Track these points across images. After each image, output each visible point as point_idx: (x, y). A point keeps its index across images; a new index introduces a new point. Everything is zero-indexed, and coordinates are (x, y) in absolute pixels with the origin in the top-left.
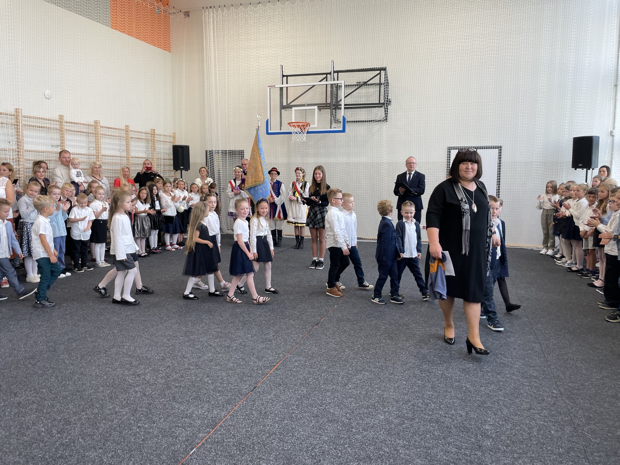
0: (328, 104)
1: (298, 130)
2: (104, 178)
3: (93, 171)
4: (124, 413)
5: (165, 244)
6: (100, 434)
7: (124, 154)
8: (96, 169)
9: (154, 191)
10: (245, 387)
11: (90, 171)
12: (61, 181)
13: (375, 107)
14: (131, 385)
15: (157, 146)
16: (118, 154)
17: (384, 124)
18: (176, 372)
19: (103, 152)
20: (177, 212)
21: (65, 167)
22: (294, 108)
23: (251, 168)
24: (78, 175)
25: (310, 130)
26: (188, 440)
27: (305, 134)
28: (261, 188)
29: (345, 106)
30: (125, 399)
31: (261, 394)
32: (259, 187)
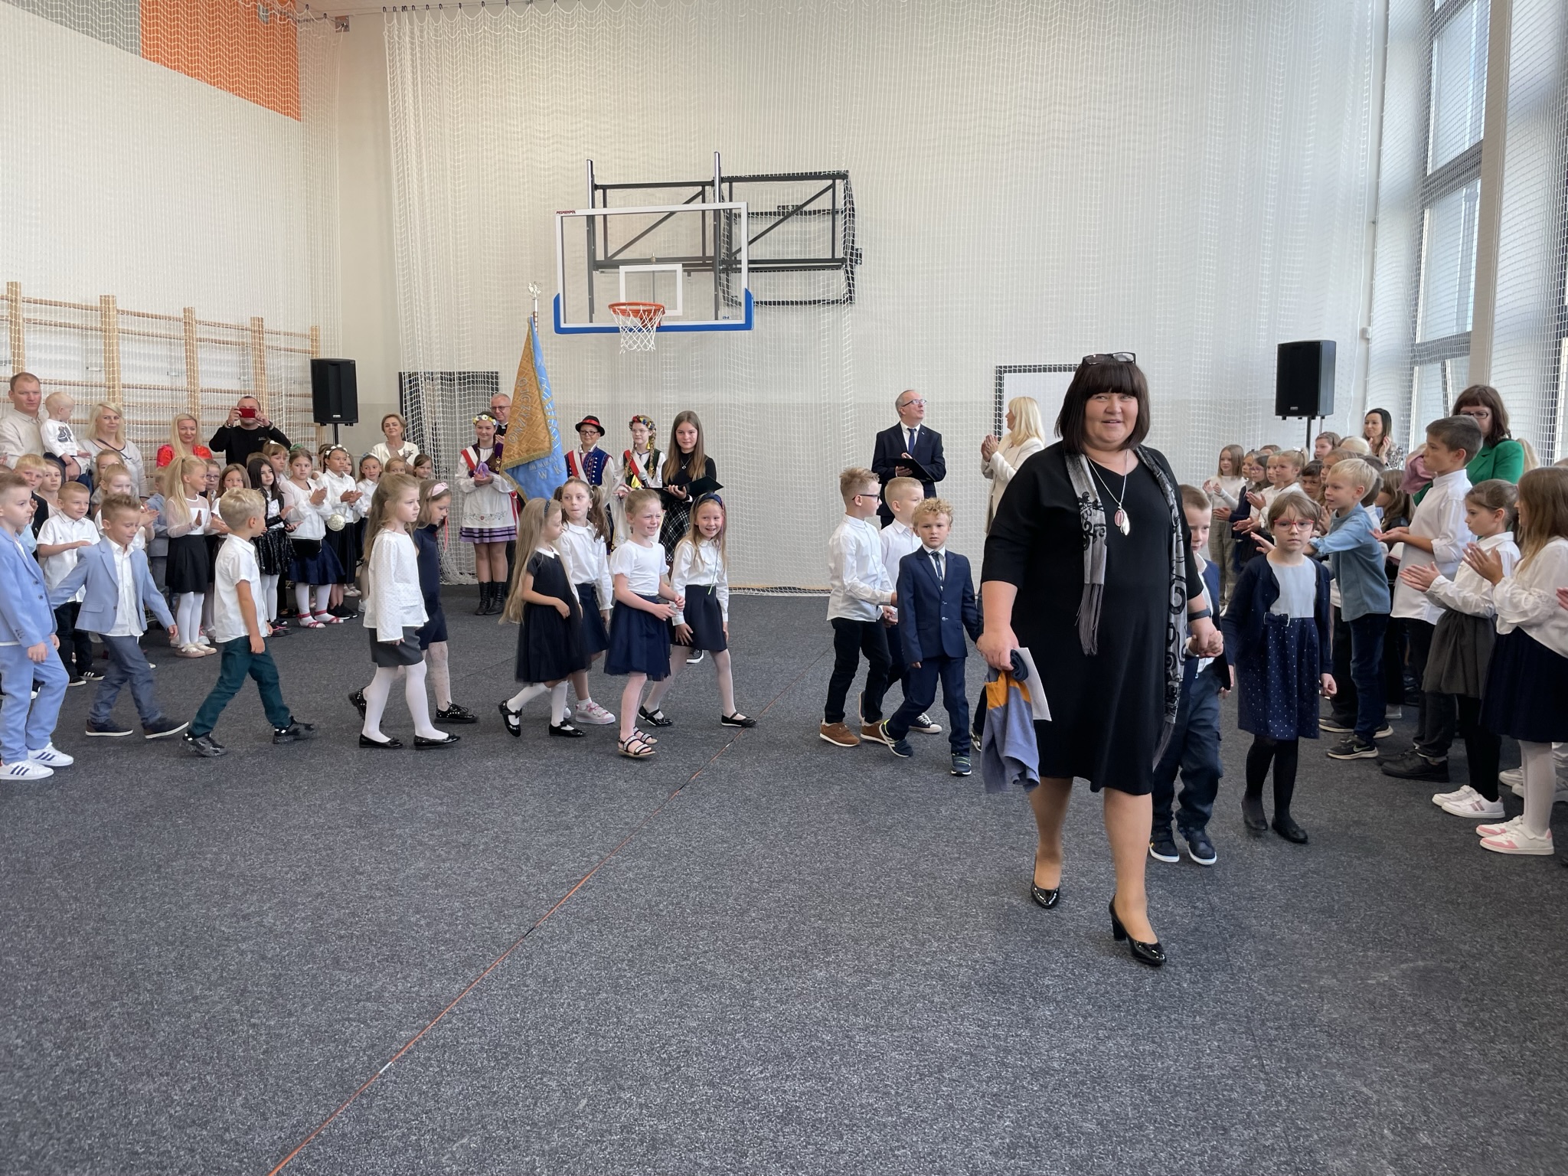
0: (710, 258)
1: (633, 321)
2: (130, 444)
3: (99, 427)
4: (216, 998)
5: (297, 611)
6: (160, 1045)
7: (182, 382)
8: (107, 422)
9: (263, 477)
10: (507, 931)
11: (92, 426)
12: (17, 453)
13: (823, 268)
14: (227, 939)
15: (270, 360)
16: (165, 381)
17: (845, 309)
18: (338, 906)
19: (126, 378)
20: (327, 529)
21: (27, 417)
22: (623, 269)
23: (516, 416)
24: (63, 437)
25: (664, 323)
26: (373, 1046)
27: (653, 333)
28: (544, 468)
29: (751, 266)
30: (215, 970)
31: (545, 942)
32: (540, 465)
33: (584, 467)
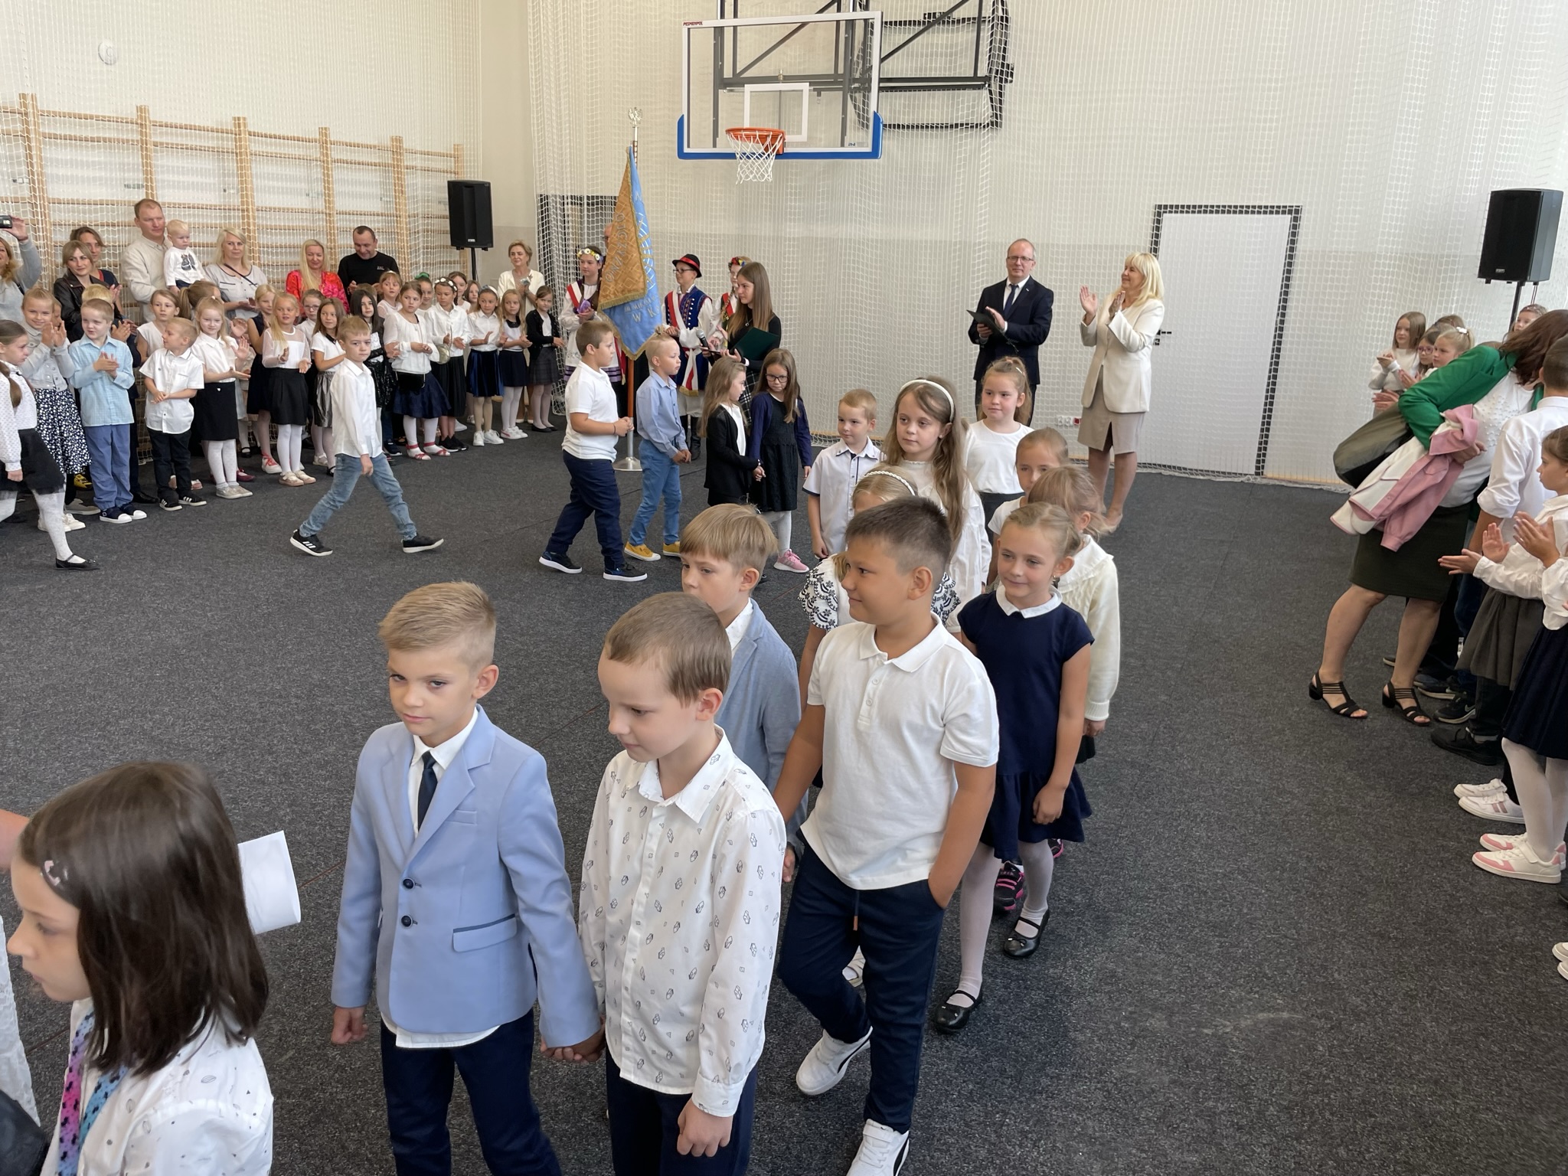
0: (841, 76)
1: (754, 147)
2: (256, 268)
5: (406, 442)
7: (320, 205)
8: (231, 247)
11: (217, 251)
12: (143, 281)
13: (964, 87)
15: (409, 179)
16: (302, 203)
17: (986, 135)
19: (261, 200)
20: (432, 363)
21: (153, 244)
22: (748, 88)
24: (187, 264)
25: (788, 150)
27: (772, 161)
28: (638, 310)
29: (882, 85)
32: (634, 307)
33: (681, 309)
